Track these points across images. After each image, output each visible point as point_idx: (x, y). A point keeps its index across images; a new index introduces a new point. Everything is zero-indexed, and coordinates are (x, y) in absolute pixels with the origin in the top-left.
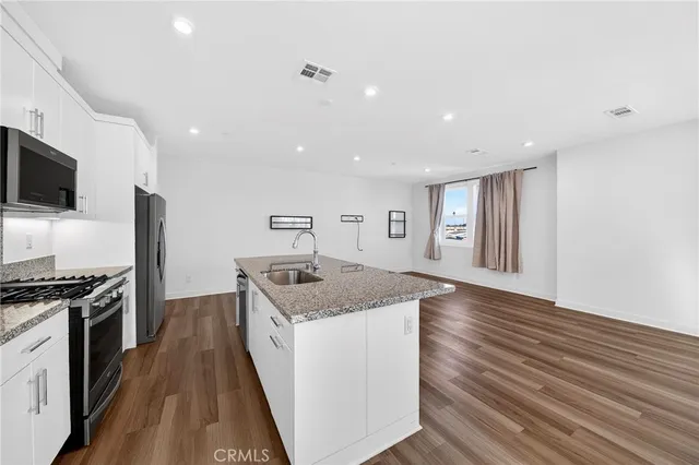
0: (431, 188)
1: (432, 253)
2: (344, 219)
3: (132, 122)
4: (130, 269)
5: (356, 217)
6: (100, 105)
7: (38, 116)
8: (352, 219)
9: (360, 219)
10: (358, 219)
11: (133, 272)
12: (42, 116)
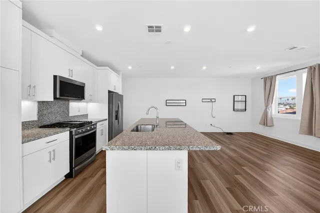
0: (265, 79)
1: (266, 121)
2: (204, 100)
3: (107, 68)
4: (106, 120)
5: (211, 99)
6: (99, 64)
7: (71, 71)
8: (209, 100)
9: (213, 100)
10: (212, 101)
11: (107, 121)
12: (72, 71)
